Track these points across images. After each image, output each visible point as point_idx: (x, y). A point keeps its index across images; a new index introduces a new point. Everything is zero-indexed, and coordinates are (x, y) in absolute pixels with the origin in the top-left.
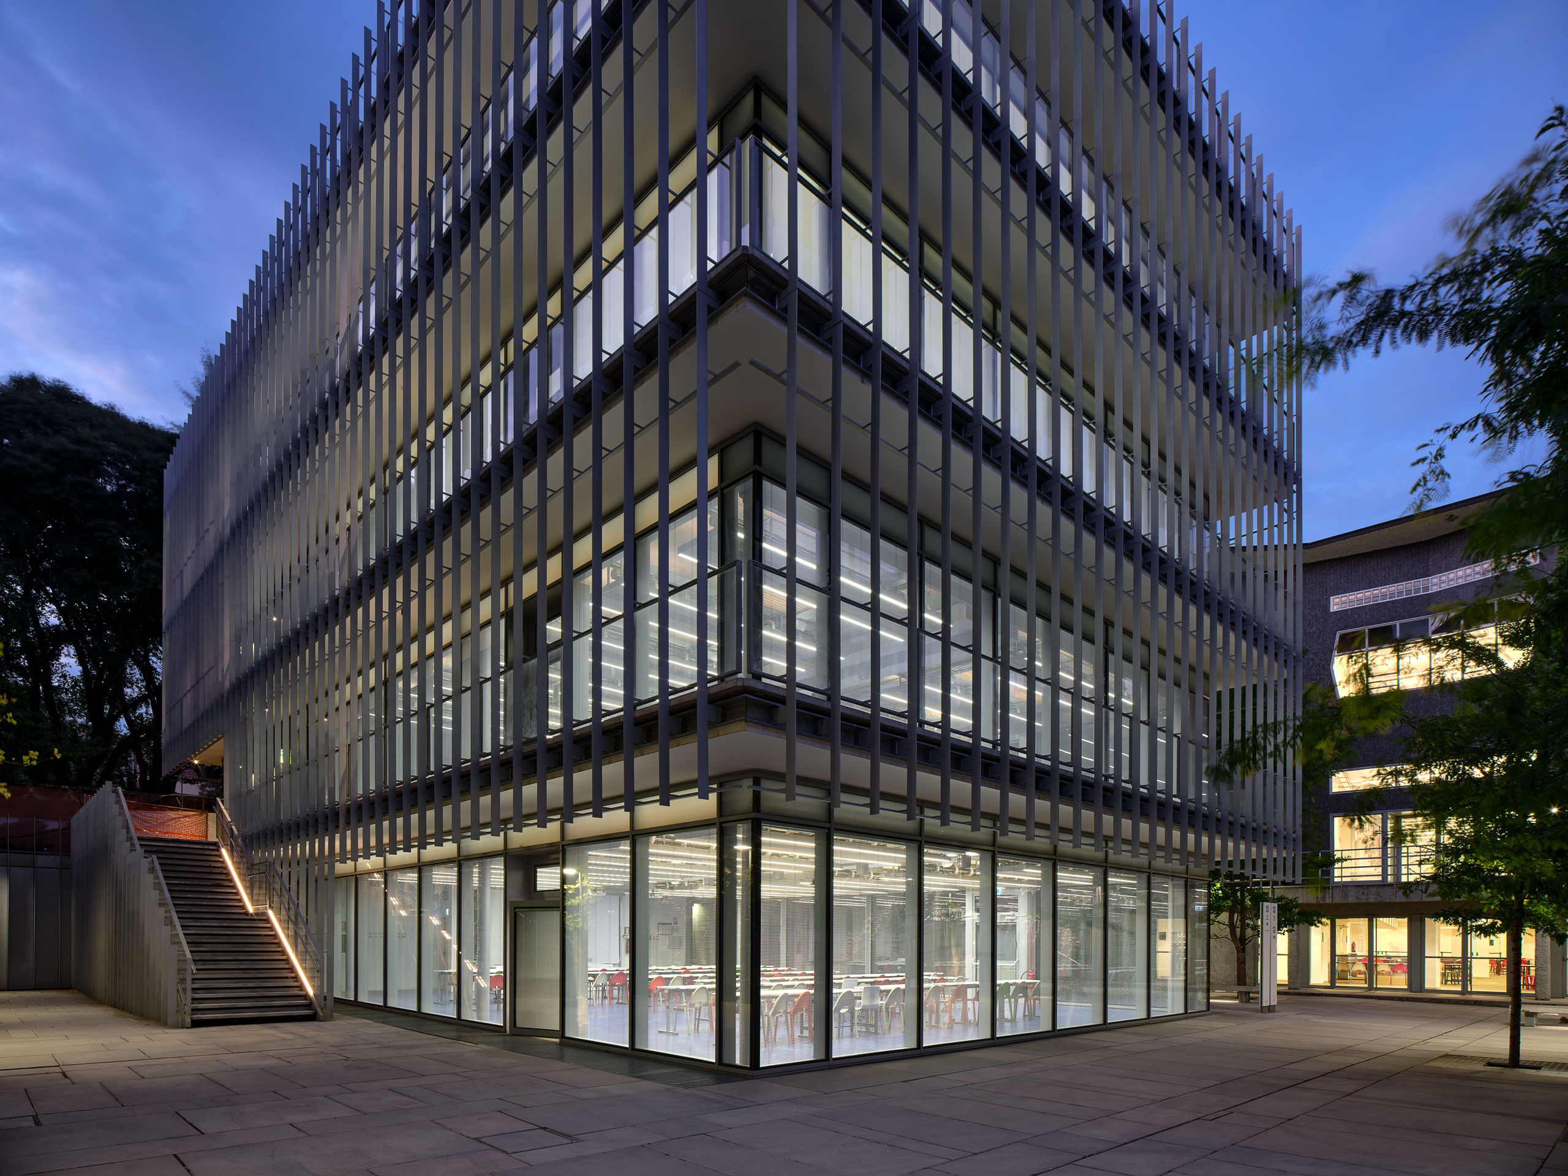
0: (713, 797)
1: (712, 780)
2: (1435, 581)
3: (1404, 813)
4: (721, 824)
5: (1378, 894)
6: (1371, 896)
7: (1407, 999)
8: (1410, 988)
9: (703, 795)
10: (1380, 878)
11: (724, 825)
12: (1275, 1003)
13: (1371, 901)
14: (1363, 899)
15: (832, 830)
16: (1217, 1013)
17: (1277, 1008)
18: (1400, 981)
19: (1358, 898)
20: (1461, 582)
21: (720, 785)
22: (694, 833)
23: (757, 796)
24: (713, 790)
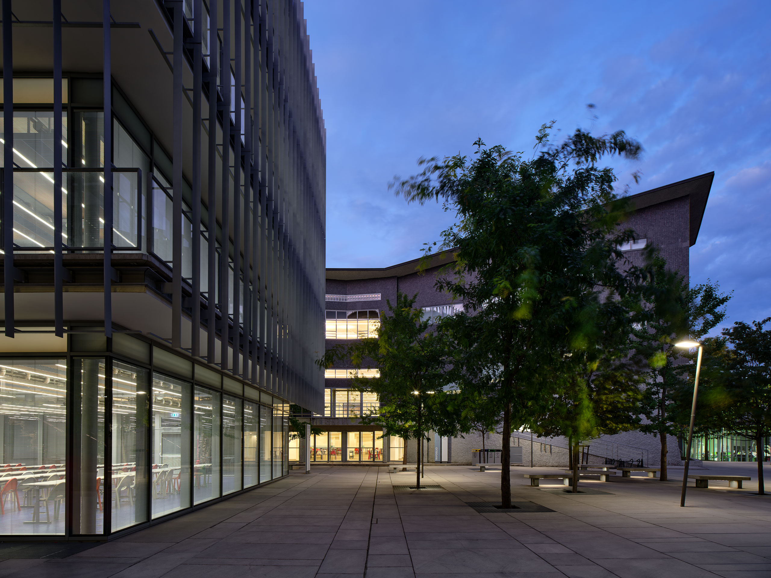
0: (65, 335)
1: (66, 323)
2: (349, 297)
3: (337, 389)
4: (72, 357)
5: (333, 422)
6: (331, 423)
7: (342, 465)
8: (342, 461)
9: (59, 333)
10: (329, 415)
11: (74, 358)
12: (309, 469)
13: (331, 425)
14: (328, 424)
15: (152, 370)
16: (292, 475)
17: (310, 472)
18: (339, 458)
19: (326, 423)
20: (357, 300)
21: (71, 328)
22: (15, 361)
23: (109, 341)
24: (65, 331)
